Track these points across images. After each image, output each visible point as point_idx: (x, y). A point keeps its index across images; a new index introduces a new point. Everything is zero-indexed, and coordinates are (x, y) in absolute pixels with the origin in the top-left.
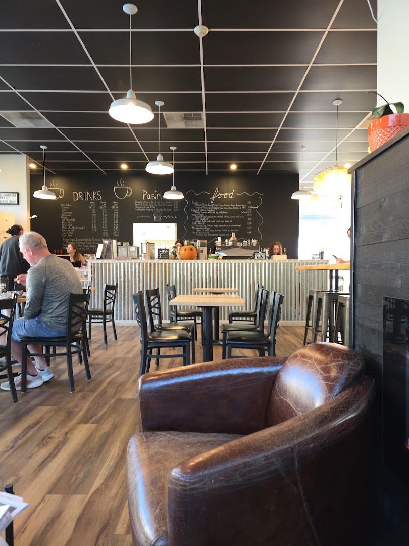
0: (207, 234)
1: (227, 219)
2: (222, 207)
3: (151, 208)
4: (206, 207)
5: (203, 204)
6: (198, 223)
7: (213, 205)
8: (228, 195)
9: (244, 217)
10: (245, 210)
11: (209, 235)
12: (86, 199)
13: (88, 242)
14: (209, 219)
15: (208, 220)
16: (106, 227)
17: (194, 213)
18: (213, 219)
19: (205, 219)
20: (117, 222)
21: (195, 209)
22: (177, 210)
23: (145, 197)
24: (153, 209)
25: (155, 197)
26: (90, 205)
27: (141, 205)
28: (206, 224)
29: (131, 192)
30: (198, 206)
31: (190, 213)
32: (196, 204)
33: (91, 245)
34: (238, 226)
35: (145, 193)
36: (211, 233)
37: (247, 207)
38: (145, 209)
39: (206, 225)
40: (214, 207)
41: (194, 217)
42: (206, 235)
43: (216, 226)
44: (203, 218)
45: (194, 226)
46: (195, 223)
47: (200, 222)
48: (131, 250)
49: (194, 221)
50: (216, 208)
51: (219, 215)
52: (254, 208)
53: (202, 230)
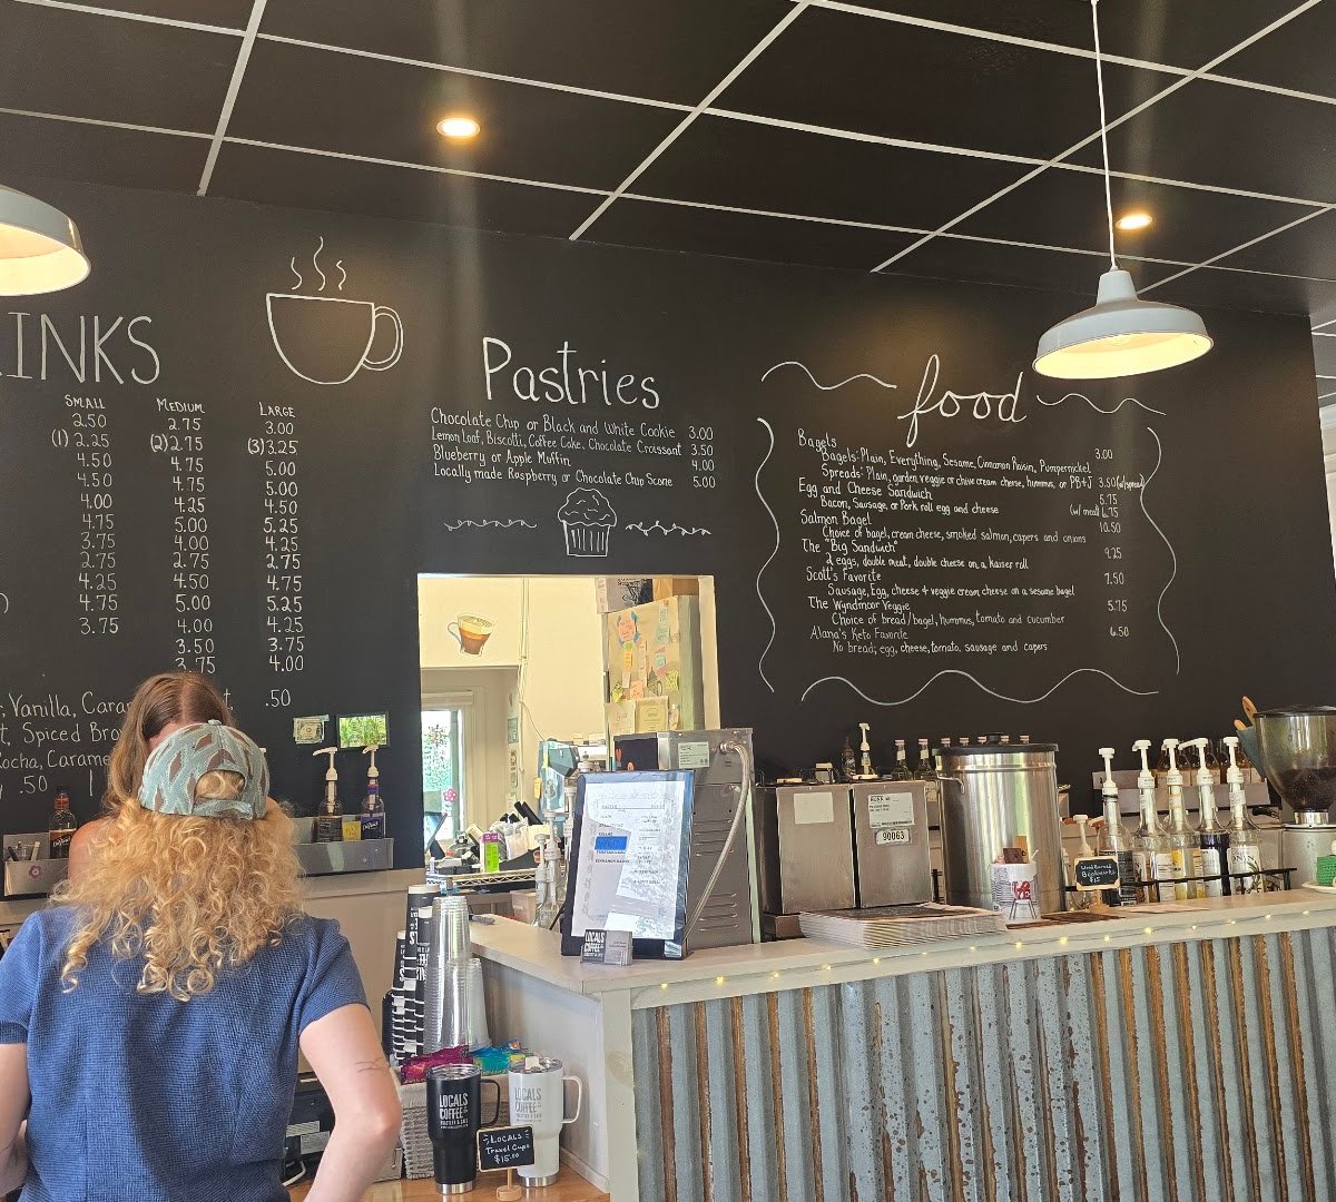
0: (897, 643)
1: (1000, 551)
2: (967, 473)
3: (540, 468)
4: (879, 468)
5: (864, 451)
6: (838, 568)
7: (918, 460)
8: (995, 403)
9: (1081, 539)
10: (1088, 497)
11: (908, 648)
12: (32, 365)
13: (38, 723)
14: (905, 549)
15: (897, 557)
16: (202, 603)
17: (814, 505)
18: (924, 549)
19: (878, 550)
20: (291, 558)
21: (822, 482)
22: (709, 483)
23: (501, 381)
24: (557, 469)
25: (565, 391)
26: (63, 417)
27: (474, 439)
28: (889, 577)
29: (400, 337)
30: (833, 465)
31: (787, 505)
32: (821, 445)
33: (67, 748)
34: (1061, 592)
35: (496, 354)
36: (917, 635)
37: (1096, 482)
38: (502, 466)
39: (886, 583)
40: (923, 470)
41: (816, 532)
42: (890, 651)
43: (945, 593)
44: (865, 540)
45: (821, 589)
46: (823, 575)
47: (849, 563)
48: (875, 818)
49: (818, 561)
50: (936, 481)
51: (956, 522)
52: (1131, 485)
53: (865, 614)
